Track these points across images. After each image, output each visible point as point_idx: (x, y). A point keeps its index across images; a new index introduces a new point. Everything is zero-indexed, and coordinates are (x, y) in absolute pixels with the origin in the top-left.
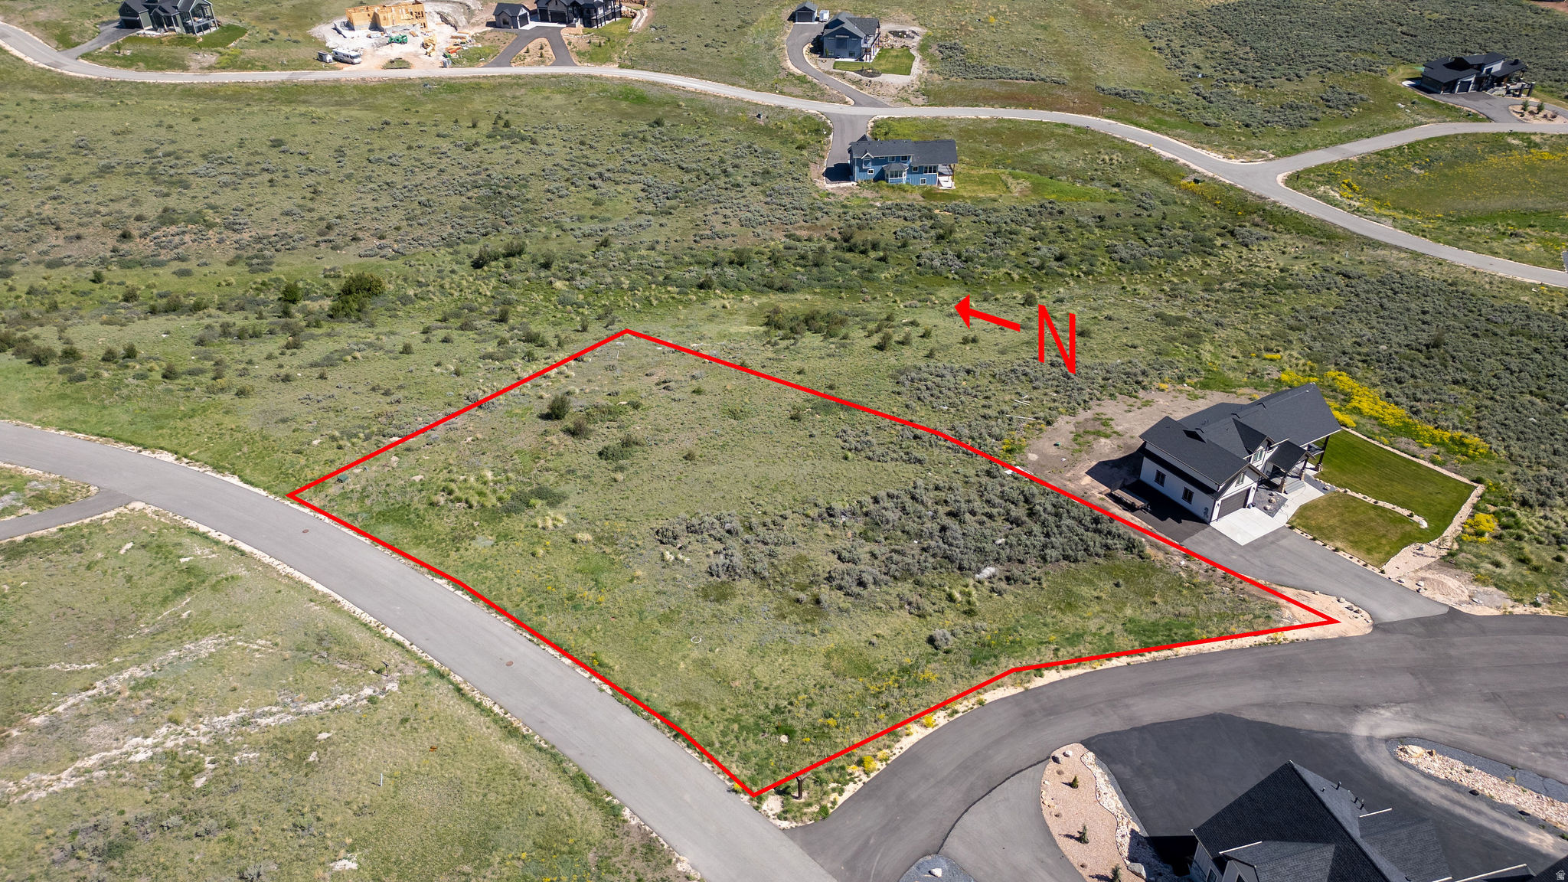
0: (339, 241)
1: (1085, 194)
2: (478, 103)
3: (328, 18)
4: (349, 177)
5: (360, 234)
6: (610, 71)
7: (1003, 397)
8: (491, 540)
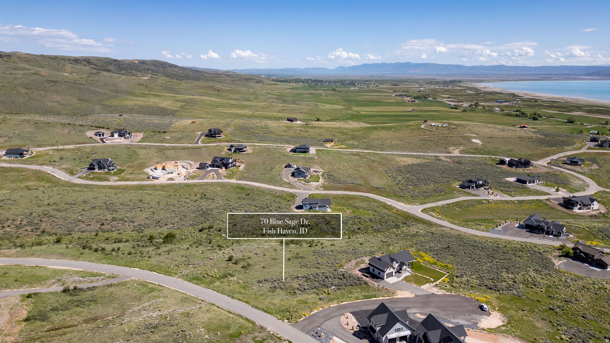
0: (162, 225)
1: (366, 214)
2: (196, 190)
3: (149, 167)
4: (162, 209)
5: (167, 223)
6: (233, 181)
7: (340, 256)
8: (219, 283)
